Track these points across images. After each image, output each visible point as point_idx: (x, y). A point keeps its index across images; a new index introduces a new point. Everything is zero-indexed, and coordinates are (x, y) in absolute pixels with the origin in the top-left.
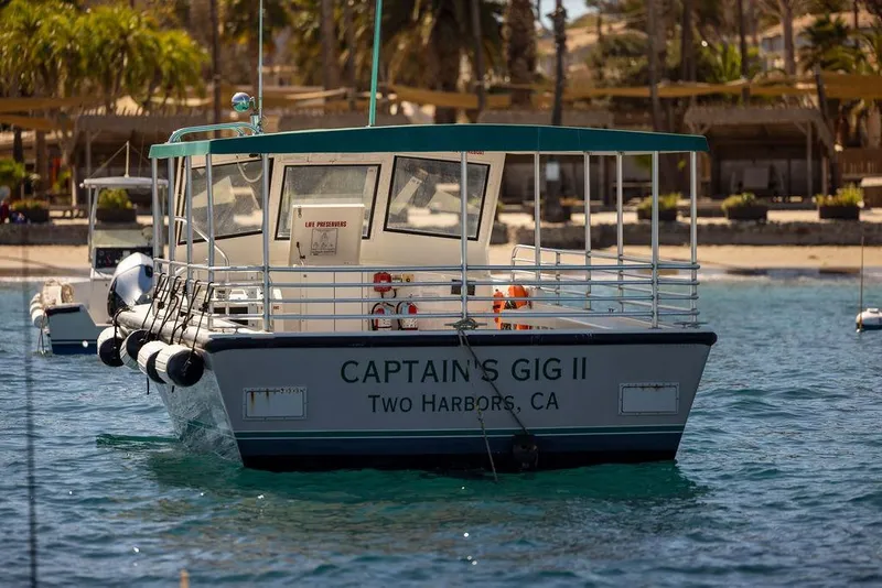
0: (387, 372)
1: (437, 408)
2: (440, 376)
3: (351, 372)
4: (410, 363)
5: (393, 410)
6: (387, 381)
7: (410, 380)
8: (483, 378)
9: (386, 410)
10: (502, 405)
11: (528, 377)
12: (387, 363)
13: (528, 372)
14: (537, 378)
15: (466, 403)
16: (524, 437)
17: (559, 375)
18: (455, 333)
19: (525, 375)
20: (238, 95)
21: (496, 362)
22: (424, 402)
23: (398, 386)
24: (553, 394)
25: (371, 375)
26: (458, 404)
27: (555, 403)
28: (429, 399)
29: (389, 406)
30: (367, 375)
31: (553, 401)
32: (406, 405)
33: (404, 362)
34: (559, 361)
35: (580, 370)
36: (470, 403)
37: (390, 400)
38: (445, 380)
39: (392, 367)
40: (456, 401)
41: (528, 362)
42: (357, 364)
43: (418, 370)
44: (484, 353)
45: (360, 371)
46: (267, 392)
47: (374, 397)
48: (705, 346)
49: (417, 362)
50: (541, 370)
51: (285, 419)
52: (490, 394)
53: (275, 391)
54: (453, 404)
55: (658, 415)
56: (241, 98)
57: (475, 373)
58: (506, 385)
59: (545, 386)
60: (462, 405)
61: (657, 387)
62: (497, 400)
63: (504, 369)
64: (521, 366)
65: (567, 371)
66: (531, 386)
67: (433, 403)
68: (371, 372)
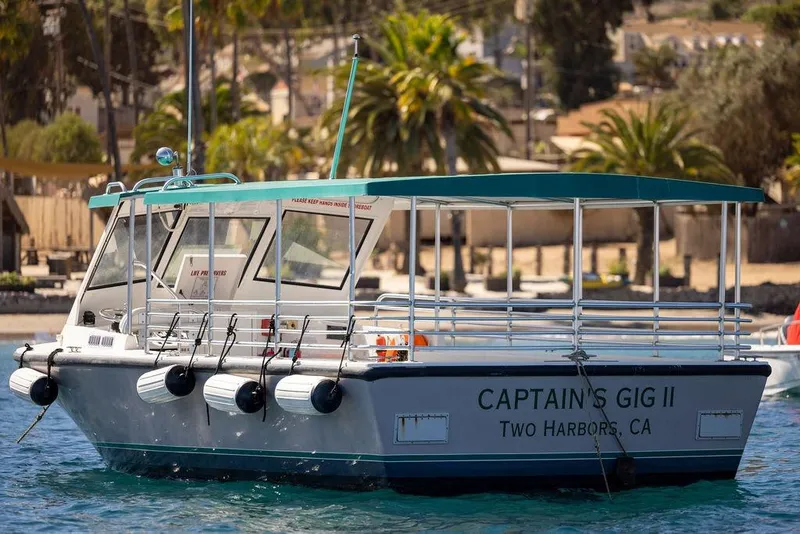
0: (517, 399)
1: (556, 433)
2: (560, 404)
3: (487, 400)
4: (537, 391)
5: (520, 435)
6: (516, 407)
7: (536, 407)
8: (594, 406)
9: (514, 435)
10: (608, 430)
11: (629, 404)
12: (518, 391)
13: (629, 399)
14: (636, 406)
15: (580, 429)
16: (625, 459)
17: (653, 403)
18: (573, 363)
19: (626, 402)
20: (160, 150)
21: (605, 391)
22: (546, 428)
23: (524, 413)
24: (647, 420)
25: (503, 402)
26: (572, 430)
27: (649, 429)
28: (549, 425)
29: (517, 431)
30: (500, 402)
31: (647, 427)
32: (531, 430)
33: (532, 390)
34: (653, 390)
35: (669, 398)
36: (582, 429)
37: (518, 425)
38: (563, 407)
39: (522, 395)
40: (572, 426)
41: (630, 390)
42: (492, 392)
43: (543, 397)
44: (597, 381)
45: (490, 399)
46: (416, 418)
47: (505, 423)
48: (764, 377)
49: (542, 390)
50: (642, 399)
51: (428, 443)
52: (599, 420)
53: (422, 417)
54: (569, 429)
55: (725, 439)
56: (165, 153)
57: (589, 401)
58: (612, 411)
59: (642, 412)
60: (576, 431)
61: (726, 414)
62: (604, 426)
63: (610, 397)
64: (625, 394)
65: (659, 396)
66: (632, 412)
67: (553, 428)
68: (504, 399)
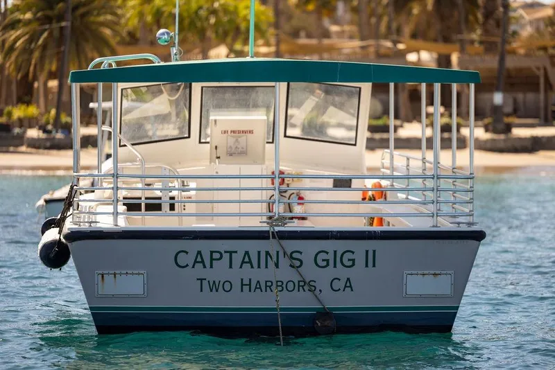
0: (212, 259)
1: (253, 288)
2: (255, 264)
3: (182, 259)
4: (231, 253)
5: (217, 291)
6: (211, 267)
7: (231, 267)
8: (291, 266)
9: (211, 291)
10: (306, 288)
11: (328, 265)
12: (212, 252)
13: (328, 261)
14: (335, 266)
15: (277, 286)
16: (324, 314)
17: (353, 265)
18: (267, 229)
19: (324, 264)
20: (162, 31)
21: (301, 253)
22: (242, 285)
23: (220, 271)
24: (348, 279)
25: (199, 262)
26: (270, 287)
27: (351, 286)
28: (246, 282)
29: (214, 287)
30: (196, 262)
31: (348, 284)
32: (227, 287)
33: (226, 252)
34: (353, 253)
35: (371, 260)
36: (281, 285)
37: (214, 282)
38: (259, 267)
39: (216, 256)
40: (269, 284)
41: (327, 253)
42: (187, 253)
43: (237, 259)
44: (291, 245)
45: (190, 259)
46: (115, 274)
47: (201, 280)
48: (475, 242)
49: (236, 252)
50: (338, 259)
51: (130, 297)
52: (296, 279)
53: (121, 274)
54: (266, 286)
55: (436, 297)
56: (163, 34)
57: (284, 262)
58: (309, 271)
59: (342, 273)
60: (274, 287)
61: (435, 274)
62: (302, 284)
63: (308, 258)
64: (323, 256)
65: (360, 261)
66: (330, 272)
67: (250, 285)
68: (199, 259)
